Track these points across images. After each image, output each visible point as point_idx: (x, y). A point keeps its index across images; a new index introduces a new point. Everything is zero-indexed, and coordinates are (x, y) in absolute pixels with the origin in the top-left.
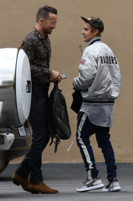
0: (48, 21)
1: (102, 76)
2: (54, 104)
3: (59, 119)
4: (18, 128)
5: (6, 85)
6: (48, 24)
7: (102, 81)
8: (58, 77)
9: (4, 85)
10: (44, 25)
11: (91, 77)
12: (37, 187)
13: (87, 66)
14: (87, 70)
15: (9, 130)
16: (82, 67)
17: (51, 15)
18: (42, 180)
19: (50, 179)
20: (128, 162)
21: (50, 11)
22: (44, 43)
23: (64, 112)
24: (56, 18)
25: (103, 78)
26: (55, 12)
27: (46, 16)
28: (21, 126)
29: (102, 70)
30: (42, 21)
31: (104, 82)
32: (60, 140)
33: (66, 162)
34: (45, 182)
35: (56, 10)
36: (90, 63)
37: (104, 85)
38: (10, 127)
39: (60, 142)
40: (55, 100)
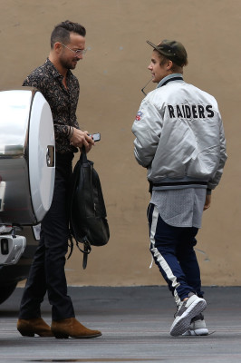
0: (68, 47)
1: (171, 138)
2: (81, 186)
3: (89, 212)
4: (32, 225)
5: (13, 153)
6: (69, 51)
7: (172, 147)
8: (83, 140)
9: (9, 153)
10: (61, 53)
11: (150, 140)
12: (64, 327)
13: (145, 122)
14: (143, 130)
15: (18, 229)
16: (138, 125)
17: (74, 36)
18: (73, 314)
19: (86, 313)
20: (220, 285)
21: (71, 30)
22: (61, 85)
23: (96, 199)
24: (83, 42)
25: (174, 141)
26: (82, 31)
27: (65, 39)
28: (37, 223)
29: (172, 129)
30: (58, 46)
31: (176, 148)
32: (92, 246)
33: (114, 284)
34: (78, 318)
35: (83, 29)
36: (149, 117)
37: (177, 153)
38: (18, 225)
39: (90, 249)
40: (82, 179)
